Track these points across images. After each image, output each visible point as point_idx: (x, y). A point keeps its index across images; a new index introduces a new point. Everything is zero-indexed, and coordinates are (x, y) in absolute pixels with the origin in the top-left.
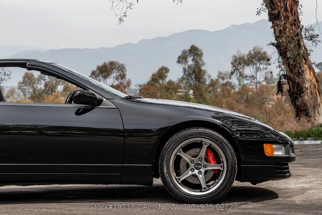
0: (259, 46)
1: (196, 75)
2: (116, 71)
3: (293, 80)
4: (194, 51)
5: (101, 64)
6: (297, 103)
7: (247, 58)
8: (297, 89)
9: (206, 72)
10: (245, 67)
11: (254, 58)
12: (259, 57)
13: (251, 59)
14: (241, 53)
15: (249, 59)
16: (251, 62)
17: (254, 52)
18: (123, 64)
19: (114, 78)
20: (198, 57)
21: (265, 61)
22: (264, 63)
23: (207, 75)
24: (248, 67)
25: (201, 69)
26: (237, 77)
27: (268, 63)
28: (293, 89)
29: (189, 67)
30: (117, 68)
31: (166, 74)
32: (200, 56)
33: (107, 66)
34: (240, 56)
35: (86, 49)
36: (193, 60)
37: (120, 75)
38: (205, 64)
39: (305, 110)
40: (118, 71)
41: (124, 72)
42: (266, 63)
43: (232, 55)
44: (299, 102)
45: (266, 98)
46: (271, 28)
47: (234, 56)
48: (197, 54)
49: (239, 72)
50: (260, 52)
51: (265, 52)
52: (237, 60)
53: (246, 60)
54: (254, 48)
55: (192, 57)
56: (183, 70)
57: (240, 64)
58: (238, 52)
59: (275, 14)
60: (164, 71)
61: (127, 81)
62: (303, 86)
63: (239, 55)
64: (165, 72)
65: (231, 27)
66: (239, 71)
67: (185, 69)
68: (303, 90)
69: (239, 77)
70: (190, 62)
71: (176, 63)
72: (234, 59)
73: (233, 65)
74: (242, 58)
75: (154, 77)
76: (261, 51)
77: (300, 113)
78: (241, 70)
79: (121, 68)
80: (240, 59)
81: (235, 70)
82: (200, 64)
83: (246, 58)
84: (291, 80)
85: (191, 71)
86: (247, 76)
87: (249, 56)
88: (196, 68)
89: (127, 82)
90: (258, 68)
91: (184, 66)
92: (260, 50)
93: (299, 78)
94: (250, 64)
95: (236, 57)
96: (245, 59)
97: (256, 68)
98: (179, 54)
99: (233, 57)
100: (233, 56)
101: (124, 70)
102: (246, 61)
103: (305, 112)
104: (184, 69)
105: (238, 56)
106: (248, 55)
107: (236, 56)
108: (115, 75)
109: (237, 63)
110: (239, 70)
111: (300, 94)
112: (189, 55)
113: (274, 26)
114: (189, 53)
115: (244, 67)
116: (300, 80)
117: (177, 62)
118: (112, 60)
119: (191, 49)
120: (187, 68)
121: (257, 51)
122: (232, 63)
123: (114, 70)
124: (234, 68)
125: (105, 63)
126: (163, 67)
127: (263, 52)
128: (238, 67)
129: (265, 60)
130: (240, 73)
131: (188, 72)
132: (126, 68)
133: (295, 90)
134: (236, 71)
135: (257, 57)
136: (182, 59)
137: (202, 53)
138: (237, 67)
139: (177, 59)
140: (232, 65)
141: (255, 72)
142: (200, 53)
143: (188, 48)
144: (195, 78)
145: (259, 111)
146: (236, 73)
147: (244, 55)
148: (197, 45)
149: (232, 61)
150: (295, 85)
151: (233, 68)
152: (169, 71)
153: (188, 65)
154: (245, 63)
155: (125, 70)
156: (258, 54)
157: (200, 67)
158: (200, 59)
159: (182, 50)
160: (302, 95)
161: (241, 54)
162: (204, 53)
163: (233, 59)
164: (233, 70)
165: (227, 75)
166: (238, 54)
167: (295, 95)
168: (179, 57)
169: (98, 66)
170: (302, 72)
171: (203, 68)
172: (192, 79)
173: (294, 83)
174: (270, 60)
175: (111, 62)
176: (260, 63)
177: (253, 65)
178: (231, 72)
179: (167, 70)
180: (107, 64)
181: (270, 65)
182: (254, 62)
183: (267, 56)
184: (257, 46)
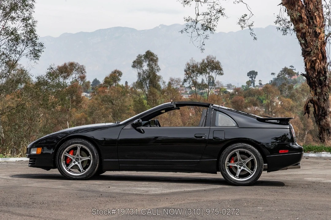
0: (212, 56)
1: (150, 81)
3: (319, 105)
4: (150, 56)
5: (61, 64)
6: (321, 124)
8: (322, 112)
9: (161, 78)
10: (198, 75)
11: (207, 67)
12: (212, 66)
13: (204, 68)
14: (194, 61)
15: (202, 68)
16: (204, 70)
17: (207, 61)
18: (83, 66)
19: (73, 78)
20: (154, 62)
21: (218, 71)
22: (217, 73)
23: (162, 81)
24: (201, 75)
25: (156, 75)
26: (191, 85)
27: (221, 72)
28: (319, 112)
29: (144, 72)
30: (77, 69)
31: (119, 78)
33: (67, 67)
36: (149, 65)
37: (80, 77)
38: (160, 70)
39: (328, 130)
40: (77, 72)
41: (84, 74)
42: (219, 72)
43: (186, 63)
44: (323, 123)
47: (188, 64)
48: (152, 60)
49: (192, 80)
50: (213, 61)
51: (218, 62)
52: (190, 68)
54: (208, 57)
55: (148, 62)
57: (193, 72)
58: (192, 60)
60: (117, 75)
61: (87, 83)
62: (327, 110)
63: (193, 63)
64: (118, 76)
65: (160, 27)
66: (192, 79)
67: (140, 73)
68: (327, 114)
69: (192, 85)
70: (145, 67)
71: (131, 68)
72: (188, 67)
73: (187, 73)
74: (196, 66)
75: (107, 80)
76: (215, 61)
77: (323, 132)
78: (194, 78)
79: (81, 70)
80: (193, 67)
81: (188, 78)
82: (155, 70)
83: (199, 66)
84: (317, 105)
85: (145, 76)
86: (200, 85)
87: (202, 65)
88: (151, 74)
92: (213, 59)
93: (324, 103)
94: (203, 72)
96: (199, 67)
97: (209, 77)
98: (135, 58)
99: (187, 65)
101: (83, 72)
102: (199, 69)
103: (328, 131)
104: (139, 74)
105: (191, 64)
107: (190, 64)
109: (190, 70)
111: (324, 117)
112: (144, 60)
113: (306, 61)
114: (144, 58)
115: (197, 75)
116: (324, 105)
117: (132, 66)
118: (72, 61)
119: (146, 54)
120: (141, 73)
121: (210, 60)
122: (185, 71)
123: (74, 71)
124: (187, 76)
125: (65, 64)
126: (116, 71)
127: (216, 62)
128: (191, 75)
129: (218, 70)
130: (193, 81)
131: (142, 77)
132: (86, 70)
133: (321, 113)
134: (189, 79)
135: (210, 66)
136: (137, 63)
137: (157, 58)
139: (132, 64)
140: (185, 73)
141: (207, 80)
142: (155, 58)
143: (143, 53)
144: (149, 83)
146: (189, 81)
147: (198, 63)
148: (152, 51)
149: (185, 68)
150: (320, 108)
152: (122, 75)
153: (143, 70)
154: (198, 71)
155: (85, 72)
156: (211, 63)
157: (155, 72)
158: (156, 65)
159: (137, 55)
160: (326, 117)
163: (187, 67)
164: (186, 78)
165: (178, 82)
166: (191, 62)
167: (320, 117)
168: (134, 62)
169: (59, 67)
170: (327, 99)
171: (158, 74)
172: (146, 84)
173: (319, 107)
174: (223, 69)
175: (71, 63)
176: (212, 72)
177: (205, 74)
178: (184, 79)
179: (120, 74)
180: (67, 65)
181: (223, 74)
182: (207, 71)
183: (219, 66)
184: (211, 55)
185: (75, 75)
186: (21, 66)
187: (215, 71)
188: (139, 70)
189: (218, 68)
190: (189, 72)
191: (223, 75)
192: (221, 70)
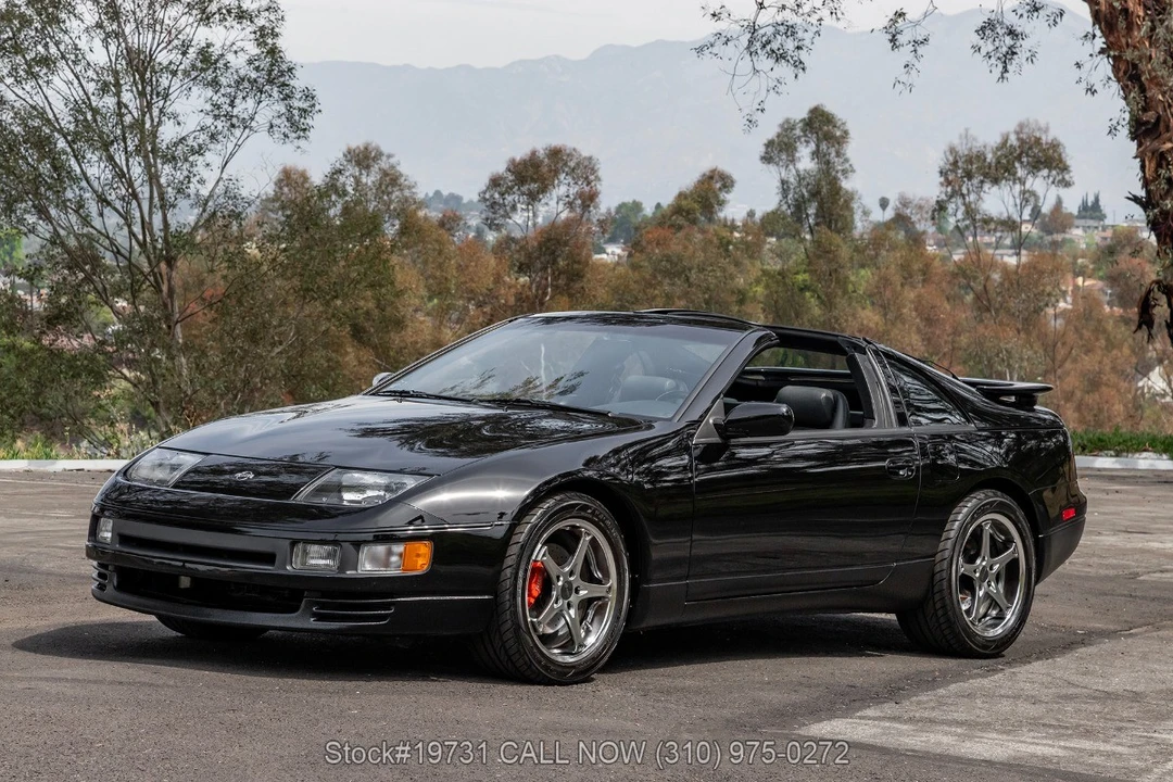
0: (1037, 121)
1: (821, 207)
2: (570, 179)
4: (821, 126)
5: (520, 153)
7: (994, 160)
9: (856, 197)
10: (986, 186)
11: (1019, 158)
12: (1034, 157)
13: (1008, 162)
14: (975, 139)
15: (999, 162)
16: (1005, 172)
17: (1018, 139)
18: (590, 158)
19: (559, 200)
20: (833, 146)
21: (1054, 172)
22: (1051, 179)
23: (859, 207)
24: (995, 188)
25: (840, 188)
26: (958, 221)
27: (1064, 178)
29: (800, 178)
30: (573, 169)
31: (723, 196)
32: (838, 143)
33: (542, 161)
34: (971, 149)
35: (407, 67)
36: (816, 154)
37: (580, 195)
38: (853, 171)
40: (574, 178)
41: (593, 184)
42: (1057, 179)
43: (944, 147)
45: (1049, 295)
46: (1135, 158)
47: (952, 150)
48: (829, 137)
49: (964, 204)
50: (1038, 141)
51: (1055, 142)
52: (960, 164)
53: (990, 164)
54: (1021, 126)
55: (813, 146)
56: (779, 184)
57: (969, 176)
58: (966, 136)
59: (1148, 122)
60: (718, 185)
61: (602, 215)
63: (969, 145)
64: (720, 189)
66: (964, 199)
67: (787, 182)
69: (964, 220)
70: (805, 161)
71: (759, 162)
72: (951, 159)
73: (947, 179)
74: (978, 157)
75: (684, 203)
76: (1044, 138)
78: (972, 197)
79: (585, 171)
80: (969, 160)
81: (951, 197)
82: (837, 172)
83: (989, 157)
85: (804, 191)
86: (992, 219)
87: (999, 153)
88: (823, 183)
89: (602, 218)
90: (1027, 195)
91: (783, 175)
92: (1038, 135)
94: (1004, 178)
95: (957, 153)
96: (988, 160)
97: (1024, 192)
98: (772, 132)
99: (948, 153)
100: (947, 149)
101: (592, 177)
102: (990, 168)
104: (783, 182)
105: (963, 150)
106: (998, 149)
107: (959, 148)
108: (562, 190)
109: (960, 171)
110: (963, 196)
112: (803, 139)
113: (1142, 152)
114: (802, 130)
115: (981, 187)
117: (762, 158)
118: (556, 142)
119: (810, 119)
120: (792, 180)
121: (1029, 138)
122: (941, 172)
123: (562, 176)
124: (949, 189)
125: (534, 153)
126: (713, 171)
127: (1050, 141)
128: (960, 187)
129: (1055, 168)
130: (967, 206)
131: (795, 193)
132: (600, 173)
134: (953, 200)
135: (1028, 156)
136: (779, 149)
137: (846, 132)
138: (957, 188)
139: (763, 149)
140: (942, 179)
141: (1016, 205)
142: (838, 134)
143: (801, 113)
144: (817, 215)
145: (1023, 335)
146: (953, 206)
147: (985, 147)
148: (830, 108)
149: (942, 164)
151: (944, 189)
152: (732, 186)
153: (797, 171)
154: (986, 175)
155: (598, 179)
156: (1030, 148)
157: (836, 179)
158: (838, 154)
159: (781, 121)
161: (974, 143)
162: (852, 134)
163: (948, 160)
164: (943, 197)
165: (925, 209)
166: (964, 142)
168: (770, 144)
169: (513, 161)
171: (846, 184)
172: (807, 216)
174: (1071, 169)
175: (555, 148)
176: (1035, 176)
177: (1011, 183)
178: (938, 202)
179: (727, 182)
180: (541, 154)
181: (1070, 185)
182: (1015, 173)
183: (1060, 155)
184: (1031, 121)
185: (563, 188)
186: (392, 161)
187: (1045, 172)
188: (783, 170)
189: (1054, 165)
190: (956, 176)
191: (1070, 188)
192: (1065, 169)
